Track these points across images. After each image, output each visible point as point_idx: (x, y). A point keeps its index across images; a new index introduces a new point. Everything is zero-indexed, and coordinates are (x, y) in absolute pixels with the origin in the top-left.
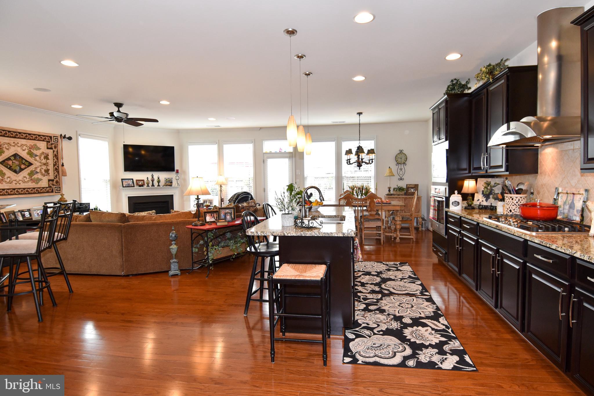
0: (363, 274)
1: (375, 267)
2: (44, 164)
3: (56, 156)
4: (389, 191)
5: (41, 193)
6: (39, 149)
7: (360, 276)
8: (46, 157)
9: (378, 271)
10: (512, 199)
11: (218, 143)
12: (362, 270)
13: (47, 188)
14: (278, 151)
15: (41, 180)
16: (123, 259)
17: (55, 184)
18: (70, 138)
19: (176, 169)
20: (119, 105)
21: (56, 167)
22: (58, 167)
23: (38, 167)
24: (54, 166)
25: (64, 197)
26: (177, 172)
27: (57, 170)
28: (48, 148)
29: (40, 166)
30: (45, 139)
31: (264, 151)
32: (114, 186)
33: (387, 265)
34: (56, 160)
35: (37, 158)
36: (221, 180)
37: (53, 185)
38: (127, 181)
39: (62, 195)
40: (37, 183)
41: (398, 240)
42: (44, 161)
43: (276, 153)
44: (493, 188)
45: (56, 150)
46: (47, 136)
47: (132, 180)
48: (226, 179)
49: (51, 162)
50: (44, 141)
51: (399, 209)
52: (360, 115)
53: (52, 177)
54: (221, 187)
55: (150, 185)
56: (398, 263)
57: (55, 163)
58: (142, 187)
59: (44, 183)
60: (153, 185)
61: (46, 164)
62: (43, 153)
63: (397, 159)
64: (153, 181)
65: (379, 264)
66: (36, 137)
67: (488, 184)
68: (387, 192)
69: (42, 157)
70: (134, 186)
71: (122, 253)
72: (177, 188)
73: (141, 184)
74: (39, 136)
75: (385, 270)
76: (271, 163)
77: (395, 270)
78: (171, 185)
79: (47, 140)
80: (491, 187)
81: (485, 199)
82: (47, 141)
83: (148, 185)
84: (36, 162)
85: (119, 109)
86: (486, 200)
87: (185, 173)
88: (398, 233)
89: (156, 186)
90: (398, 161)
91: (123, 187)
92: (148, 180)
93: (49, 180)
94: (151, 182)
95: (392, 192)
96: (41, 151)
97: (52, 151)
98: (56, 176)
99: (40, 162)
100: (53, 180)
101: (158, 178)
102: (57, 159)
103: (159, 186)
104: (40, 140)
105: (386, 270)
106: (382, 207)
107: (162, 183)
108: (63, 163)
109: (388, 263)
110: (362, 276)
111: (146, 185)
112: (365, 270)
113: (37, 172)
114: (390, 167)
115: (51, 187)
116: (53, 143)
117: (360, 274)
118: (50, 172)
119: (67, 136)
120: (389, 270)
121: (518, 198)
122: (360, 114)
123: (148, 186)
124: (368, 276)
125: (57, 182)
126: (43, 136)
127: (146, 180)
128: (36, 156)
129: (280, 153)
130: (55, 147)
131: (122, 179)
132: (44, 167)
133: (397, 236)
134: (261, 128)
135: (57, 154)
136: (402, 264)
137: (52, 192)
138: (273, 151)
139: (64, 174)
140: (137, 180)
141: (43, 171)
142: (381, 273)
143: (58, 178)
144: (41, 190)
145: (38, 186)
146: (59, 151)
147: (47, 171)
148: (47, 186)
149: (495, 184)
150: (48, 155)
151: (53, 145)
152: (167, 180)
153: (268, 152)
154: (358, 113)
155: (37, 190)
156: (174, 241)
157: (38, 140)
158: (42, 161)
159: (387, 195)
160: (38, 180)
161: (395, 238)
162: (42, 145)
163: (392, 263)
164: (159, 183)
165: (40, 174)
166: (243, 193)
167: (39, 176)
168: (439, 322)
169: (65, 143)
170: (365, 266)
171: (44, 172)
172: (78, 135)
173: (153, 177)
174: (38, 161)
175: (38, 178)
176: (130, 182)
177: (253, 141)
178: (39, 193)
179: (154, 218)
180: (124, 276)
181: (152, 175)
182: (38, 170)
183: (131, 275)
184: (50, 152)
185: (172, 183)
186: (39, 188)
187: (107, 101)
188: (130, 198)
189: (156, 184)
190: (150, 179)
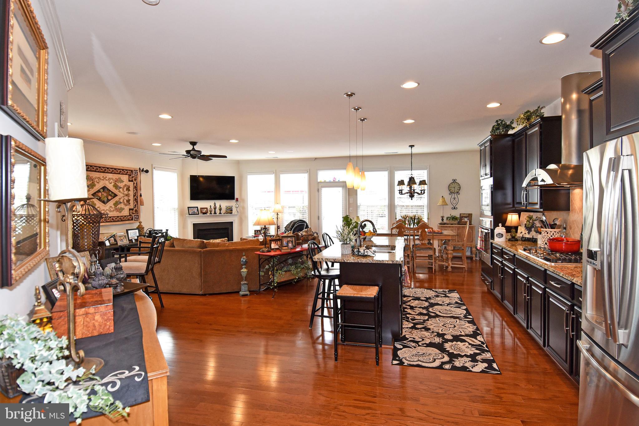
0: (412, 299)
1: (425, 293)
2: (126, 195)
3: (135, 187)
4: (443, 220)
5: (123, 221)
6: (123, 182)
7: (410, 301)
8: (128, 189)
9: (427, 297)
10: (547, 233)
11: (275, 173)
12: (411, 296)
13: (128, 216)
14: (332, 181)
15: (124, 209)
16: (201, 280)
17: (134, 213)
18: (147, 171)
19: (236, 197)
20: (193, 144)
21: (135, 197)
22: (137, 197)
23: (121, 198)
24: (134, 197)
25: (142, 224)
26: (237, 200)
27: (136, 200)
28: (129, 181)
29: (123, 197)
30: (128, 172)
31: (319, 181)
32: (181, 214)
33: (436, 292)
34: (135, 191)
35: (121, 190)
36: (278, 207)
37: (133, 214)
38: (192, 209)
39: (140, 223)
40: (120, 212)
41: (450, 269)
42: (126, 192)
43: (330, 182)
44: (535, 222)
45: (136, 182)
46: (129, 170)
47: (196, 208)
48: (283, 207)
49: (131, 193)
50: (126, 174)
51: (451, 239)
52: (412, 148)
53: (132, 206)
54: (278, 214)
55: (213, 212)
56: (447, 290)
57: (135, 193)
58: (205, 215)
59: (126, 212)
60: (215, 213)
61: (128, 195)
62: (126, 185)
63: (450, 189)
64: (215, 209)
65: (429, 291)
66: (121, 172)
67: (530, 218)
68: (440, 221)
69: (125, 189)
70: (199, 214)
71: (201, 275)
72: (236, 215)
73: (204, 212)
74: (123, 170)
75: (433, 296)
76: (325, 192)
77: (443, 297)
78: (231, 213)
79: (129, 173)
80: (533, 221)
81: (527, 231)
82: (129, 175)
83: (211, 212)
84: (120, 194)
85: (193, 147)
86: (529, 233)
87: (243, 201)
88: (450, 263)
89: (218, 214)
90: (451, 190)
91: (189, 214)
92: (211, 208)
93: (130, 209)
94: (213, 210)
95: (445, 221)
96: (124, 184)
97: (133, 183)
98: (135, 206)
99: (123, 194)
100: (132, 209)
101: (220, 206)
102: (137, 190)
103: (220, 213)
104: (124, 174)
105: (435, 296)
106: (433, 236)
107: (223, 211)
108: (141, 194)
109: (437, 290)
110: (412, 301)
111: (209, 212)
112: (415, 296)
113: (121, 203)
114: (443, 196)
115: (131, 215)
116: (134, 176)
117: (410, 299)
118: (131, 202)
119: (144, 170)
120: (437, 296)
121: (552, 232)
122: (412, 146)
123: (211, 214)
124: (417, 301)
125: (136, 211)
126: (126, 170)
127: (209, 208)
128: (120, 188)
129: (334, 182)
130: (135, 180)
131: (188, 207)
132: (126, 198)
133: (449, 264)
134: (316, 159)
135: (137, 185)
136: (451, 291)
137: (132, 220)
138: (327, 181)
139: (142, 204)
140: (201, 208)
141: (125, 201)
142: (430, 298)
143: (137, 207)
144: (123, 218)
145: (121, 215)
146: (138, 183)
147: (128, 201)
148: (128, 215)
149: (536, 218)
150: (129, 187)
151: (134, 178)
152: (228, 208)
153: (323, 181)
154: (410, 146)
155: (120, 218)
156: (245, 265)
157: (122, 174)
158: (125, 193)
159: (440, 224)
160: (121, 210)
161: (447, 267)
162: (125, 178)
163: (442, 290)
164: (220, 211)
165: (123, 204)
166: (298, 221)
167: (122, 206)
168: (477, 339)
169: (143, 176)
170: (415, 292)
171: (126, 203)
172: (153, 168)
173: (215, 205)
174: (121, 192)
175: (121, 208)
176: (196, 210)
177: (309, 170)
178: (121, 221)
179: (227, 244)
180: (202, 295)
181: (215, 203)
182: (121, 201)
183: (207, 294)
184: (131, 184)
185: (232, 210)
186: (122, 216)
187: (184, 140)
188: (194, 225)
189: (218, 211)
190: (212, 207)
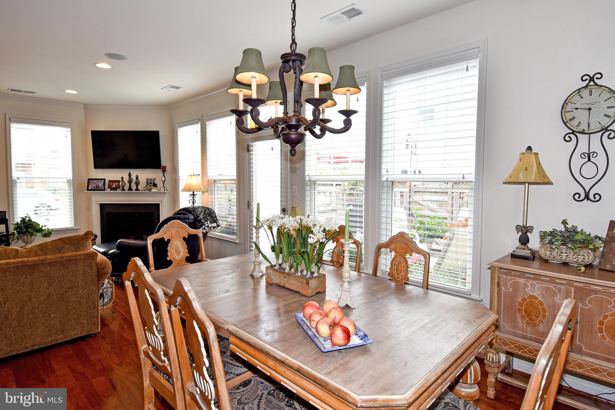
19: (163, 164)
26: (164, 169)
38: (95, 181)
47: (103, 181)
58: (116, 191)
60: (130, 189)
64: (130, 182)
70: (104, 189)
73: (115, 186)
83: (123, 188)
87: (175, 170)
89: (134, 191)
90: (575, 122)
91: (88, 190)
92: (123, 181)
94: (127, 184)
101: (137, 178)
103: (137, 189)
107: (141, 186)
111: (121, 189)
123: (123, 190)
127: (121, 181)
131: (89, 180)
140: (110, 181)
152: (149, 182)
164: (137, 186)
173: (129, 177)
176: (101, 184)
181: (130, 174)
188: (102, 206)
189: (134, 187)
190: (126, 179)
